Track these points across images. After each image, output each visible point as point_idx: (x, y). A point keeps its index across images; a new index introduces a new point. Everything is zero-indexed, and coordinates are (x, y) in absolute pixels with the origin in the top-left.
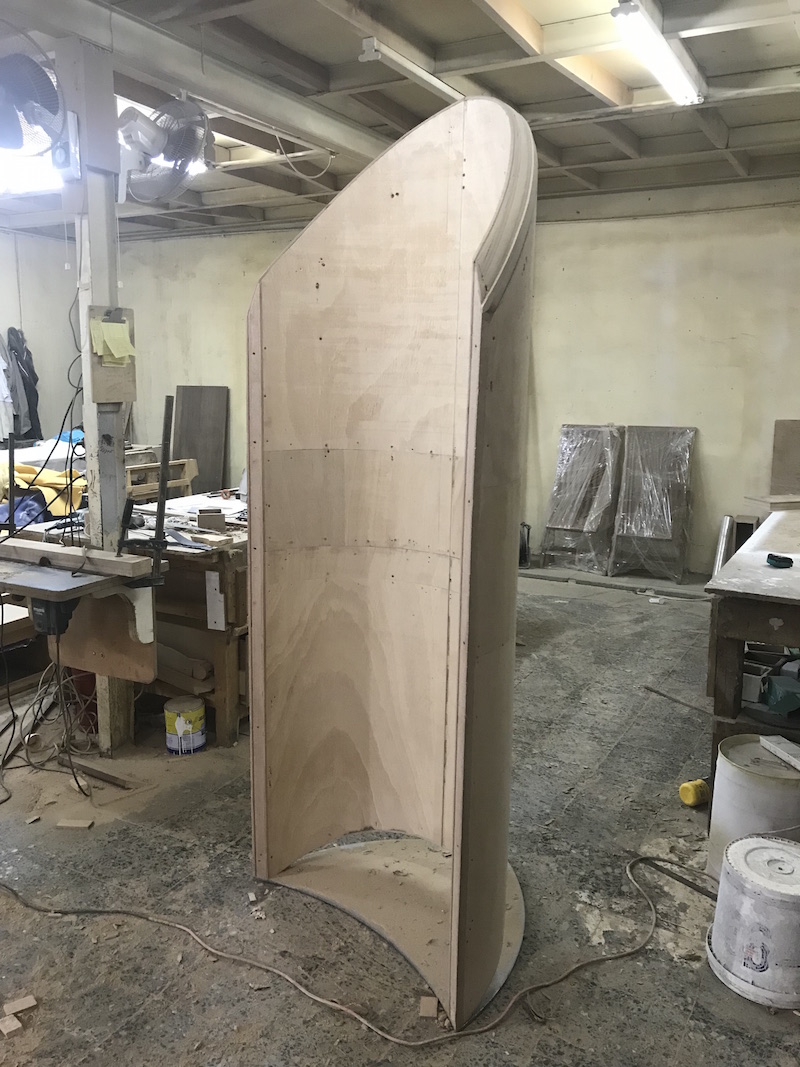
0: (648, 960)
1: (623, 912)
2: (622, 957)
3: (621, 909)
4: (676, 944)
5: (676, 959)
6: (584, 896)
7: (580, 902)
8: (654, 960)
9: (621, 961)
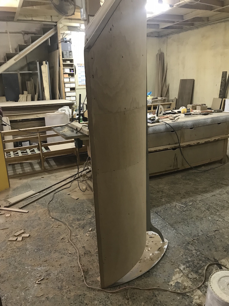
0: (183, 298)
1: (191, 278)
2: (174, 293)
3: (191, 277)
4: (199, 298)
5: (193, 303)
6: (182, 267)
7: (179, 269)
8: (185, 299)
9: (173, 294)
